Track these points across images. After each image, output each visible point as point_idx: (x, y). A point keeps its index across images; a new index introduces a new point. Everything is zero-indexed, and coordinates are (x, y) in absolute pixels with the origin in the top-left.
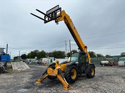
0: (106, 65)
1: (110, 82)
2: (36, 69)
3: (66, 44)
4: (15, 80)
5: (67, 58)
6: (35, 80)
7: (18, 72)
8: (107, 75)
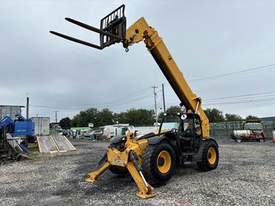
0: (244, 139)
1: (247, 180)
2: (89, 150)
3: (155, 94)
4: (40, 176)
5: (159, 124)
6: (80, 176)
7: (50, 158)
8: (244, 164)
